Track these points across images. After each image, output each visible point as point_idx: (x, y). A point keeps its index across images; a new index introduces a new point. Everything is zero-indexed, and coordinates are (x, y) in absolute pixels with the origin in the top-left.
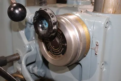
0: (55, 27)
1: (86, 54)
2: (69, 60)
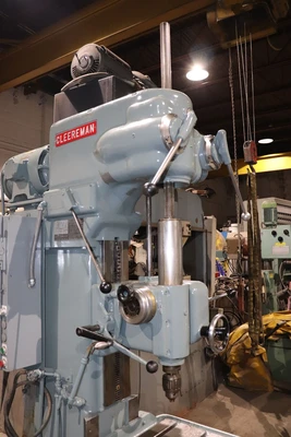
0: (132, 295)
2: (142, 317)
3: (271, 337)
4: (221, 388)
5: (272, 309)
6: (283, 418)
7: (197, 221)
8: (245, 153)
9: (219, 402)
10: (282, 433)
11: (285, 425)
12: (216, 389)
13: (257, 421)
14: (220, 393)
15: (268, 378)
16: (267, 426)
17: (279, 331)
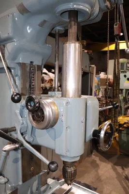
0: (37, 105)
1: (57, 121)
2: (46, 124)
3: (121, 128)
4: (95, 152)
5: (121, 114)
6: (125, 169)
7: (86, 67)
8: (115, 29)
9: (93, 160)
10: (125, 177)
11: (126, 172)
12: (92, 153)
13: (112, 170)
14: (94, 155)
15: (118, 148)
16: (117, 173)
17: (125, 125)
